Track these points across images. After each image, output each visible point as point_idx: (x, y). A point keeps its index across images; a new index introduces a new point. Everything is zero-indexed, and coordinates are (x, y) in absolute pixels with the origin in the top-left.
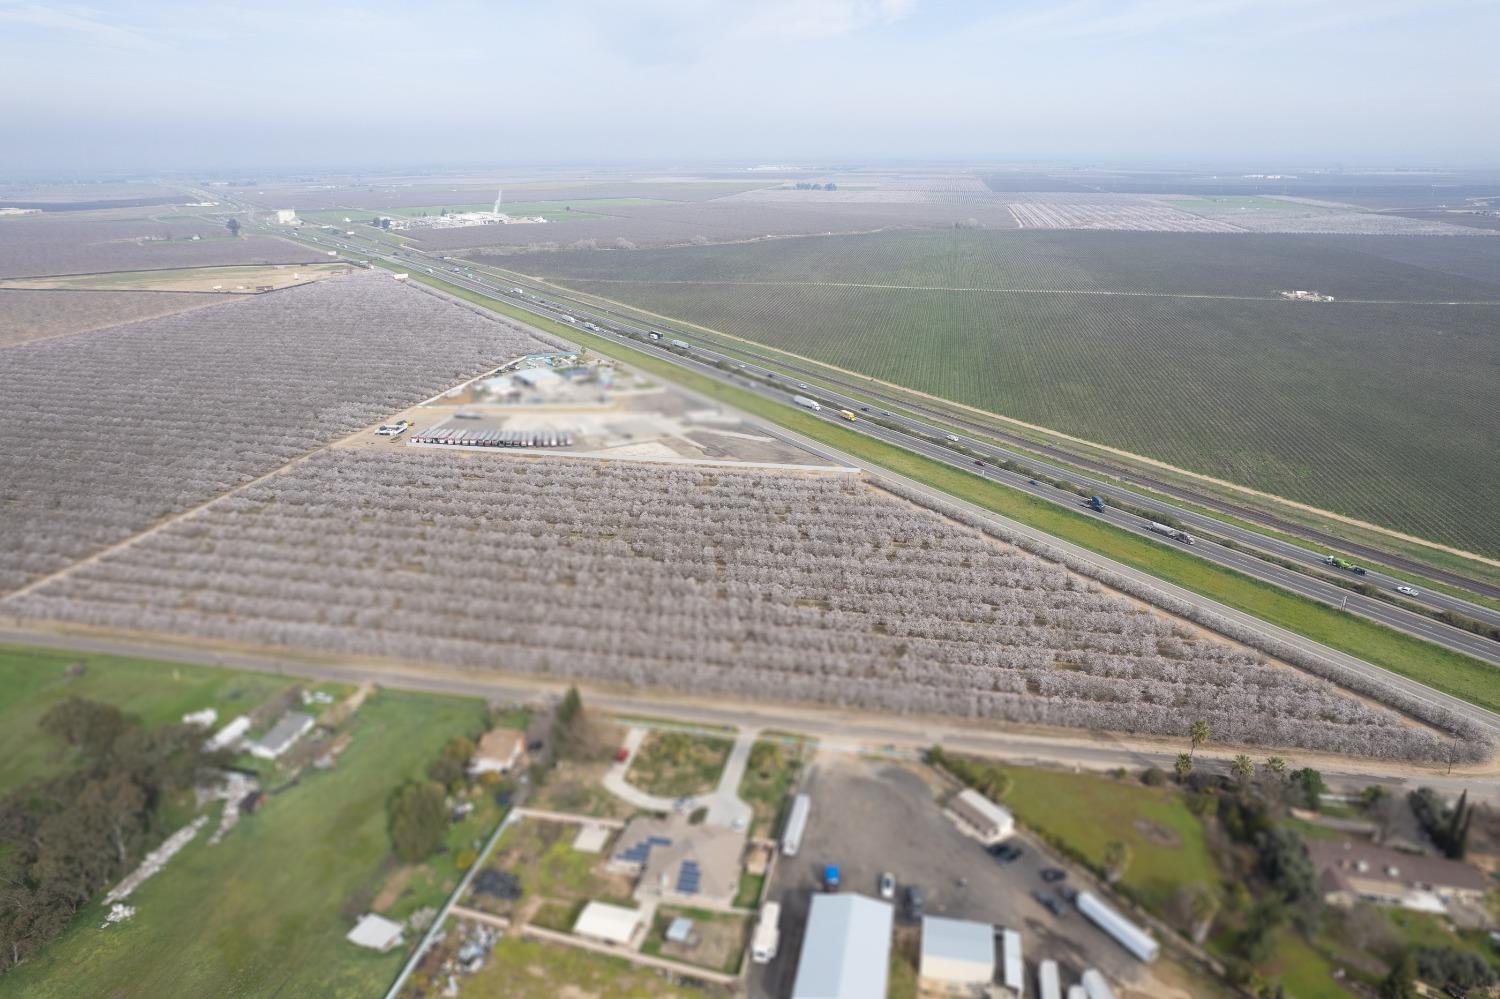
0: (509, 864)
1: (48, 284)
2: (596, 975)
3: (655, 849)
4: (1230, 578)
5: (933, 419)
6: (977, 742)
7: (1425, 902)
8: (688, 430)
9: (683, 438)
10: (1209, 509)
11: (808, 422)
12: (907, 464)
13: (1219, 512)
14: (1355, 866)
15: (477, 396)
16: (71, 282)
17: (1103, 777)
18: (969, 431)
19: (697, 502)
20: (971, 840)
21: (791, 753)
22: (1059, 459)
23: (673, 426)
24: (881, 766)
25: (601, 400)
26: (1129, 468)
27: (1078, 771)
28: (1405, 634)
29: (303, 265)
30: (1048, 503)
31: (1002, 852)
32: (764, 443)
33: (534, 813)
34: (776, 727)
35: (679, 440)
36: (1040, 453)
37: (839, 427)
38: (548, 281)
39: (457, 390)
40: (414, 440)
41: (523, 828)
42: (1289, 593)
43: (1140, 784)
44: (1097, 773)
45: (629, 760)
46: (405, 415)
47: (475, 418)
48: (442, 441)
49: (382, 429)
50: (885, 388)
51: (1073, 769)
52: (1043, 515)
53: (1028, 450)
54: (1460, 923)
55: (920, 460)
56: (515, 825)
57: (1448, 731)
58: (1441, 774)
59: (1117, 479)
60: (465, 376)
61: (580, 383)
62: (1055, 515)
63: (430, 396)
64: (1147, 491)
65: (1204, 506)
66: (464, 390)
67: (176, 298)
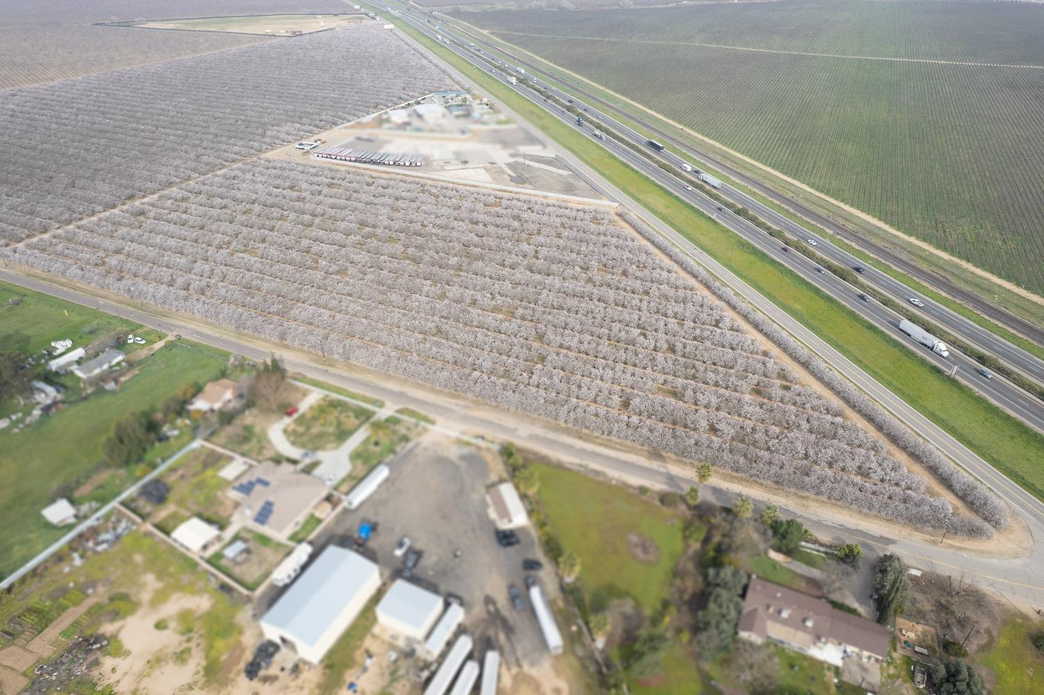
0: (172, 479)
1: (171, 26)
2: (172, 570)
3: (258, 487)
4: (869, 334)
5: (710, 165)
6: (552, 443)
7: (830, 653)
8: (512, 160)
9: (504, 167)
10: (894, 268)
11: (607, 160)
12: (659, 201)
13: (902, 271)
14: (779, 612)
15: (380, 122)
16: (185, 24)
17: (631, 490)
18: (733, 178)
19: (475, 220)
20: (492, 523)
21: (408, 429)
22: (792, 210)
23: (502, 156)
24: (466, 450)
25: (463, 132)
26: (847, 224)
27: (614, 482)
28: (997, 408)
29: (336, 15)
30: (754, 248)
31: (507, 538)
32: (560, 175)
33: (209, 445)
34: (412, 407)
35: (500, 168)
36: (778, 203)
37: (628, 167)
38: (492, 33)
39: (367, 119)
40: (316, 155)
41: (196, 454)
42: (913, 354)
43: (658, 503)
44: (629, 486)
45: (295, 416)
46: (324, 135)
47: (369, 140)
48: (333, 157)
49: (300, 145)
50: (688, 136)
51: (611, 479)
52: (742, 258)
53: (770, 199)
54: (846, 678)
55: (673, 200)
56: (194, 451)
57: (971, 505)
58: (934, 542)
59: (831, 232)
60: (383, 107)
61: (457, 117)
62: (753, 258)
63: (348, 121)
64: (850, 246)
65: (891, 265)
66: (374, 119)
67: (236, 38)
